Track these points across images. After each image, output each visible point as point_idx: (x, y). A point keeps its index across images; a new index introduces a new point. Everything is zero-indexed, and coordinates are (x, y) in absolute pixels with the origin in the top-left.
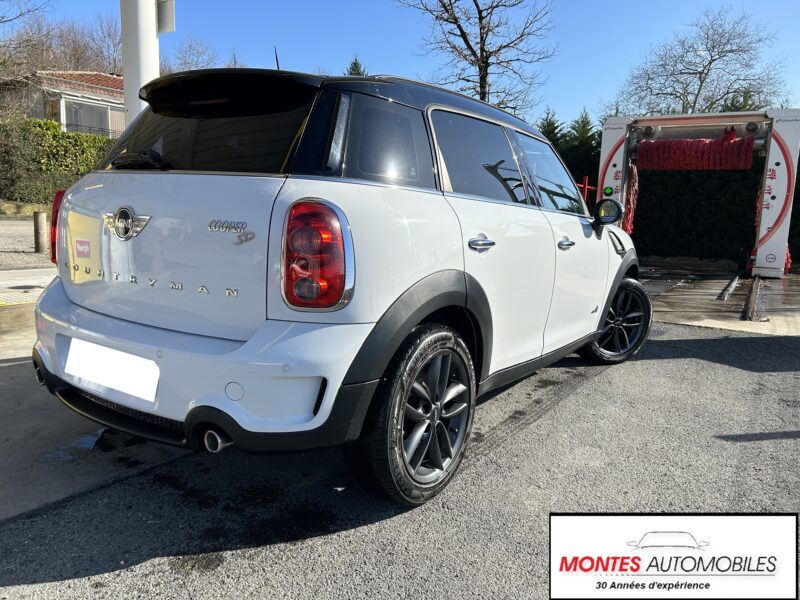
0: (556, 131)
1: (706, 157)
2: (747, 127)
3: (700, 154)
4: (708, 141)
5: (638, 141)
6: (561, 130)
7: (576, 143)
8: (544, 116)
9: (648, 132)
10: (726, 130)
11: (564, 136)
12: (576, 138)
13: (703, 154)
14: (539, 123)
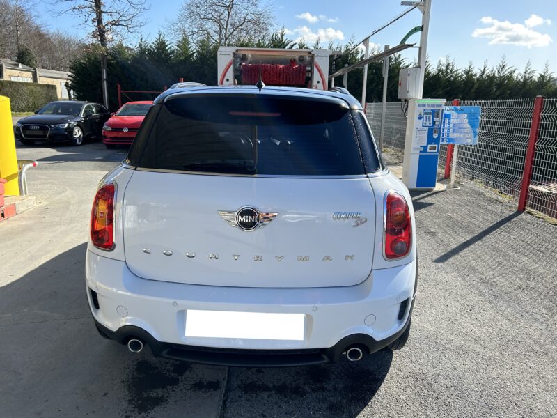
0: (167, 48)
1: (281, 77)
2: (299, 58)
3: (278, 75)
4: (281, 66)
5: (240, 64)
6: (170, 48)
7: (182, 58)
8: (158, 36)
9: (244, 58)
10: (291, 60)
11: (173, 52)
12: (182, 55)
13: (280, 74)
14: (154, 41)
